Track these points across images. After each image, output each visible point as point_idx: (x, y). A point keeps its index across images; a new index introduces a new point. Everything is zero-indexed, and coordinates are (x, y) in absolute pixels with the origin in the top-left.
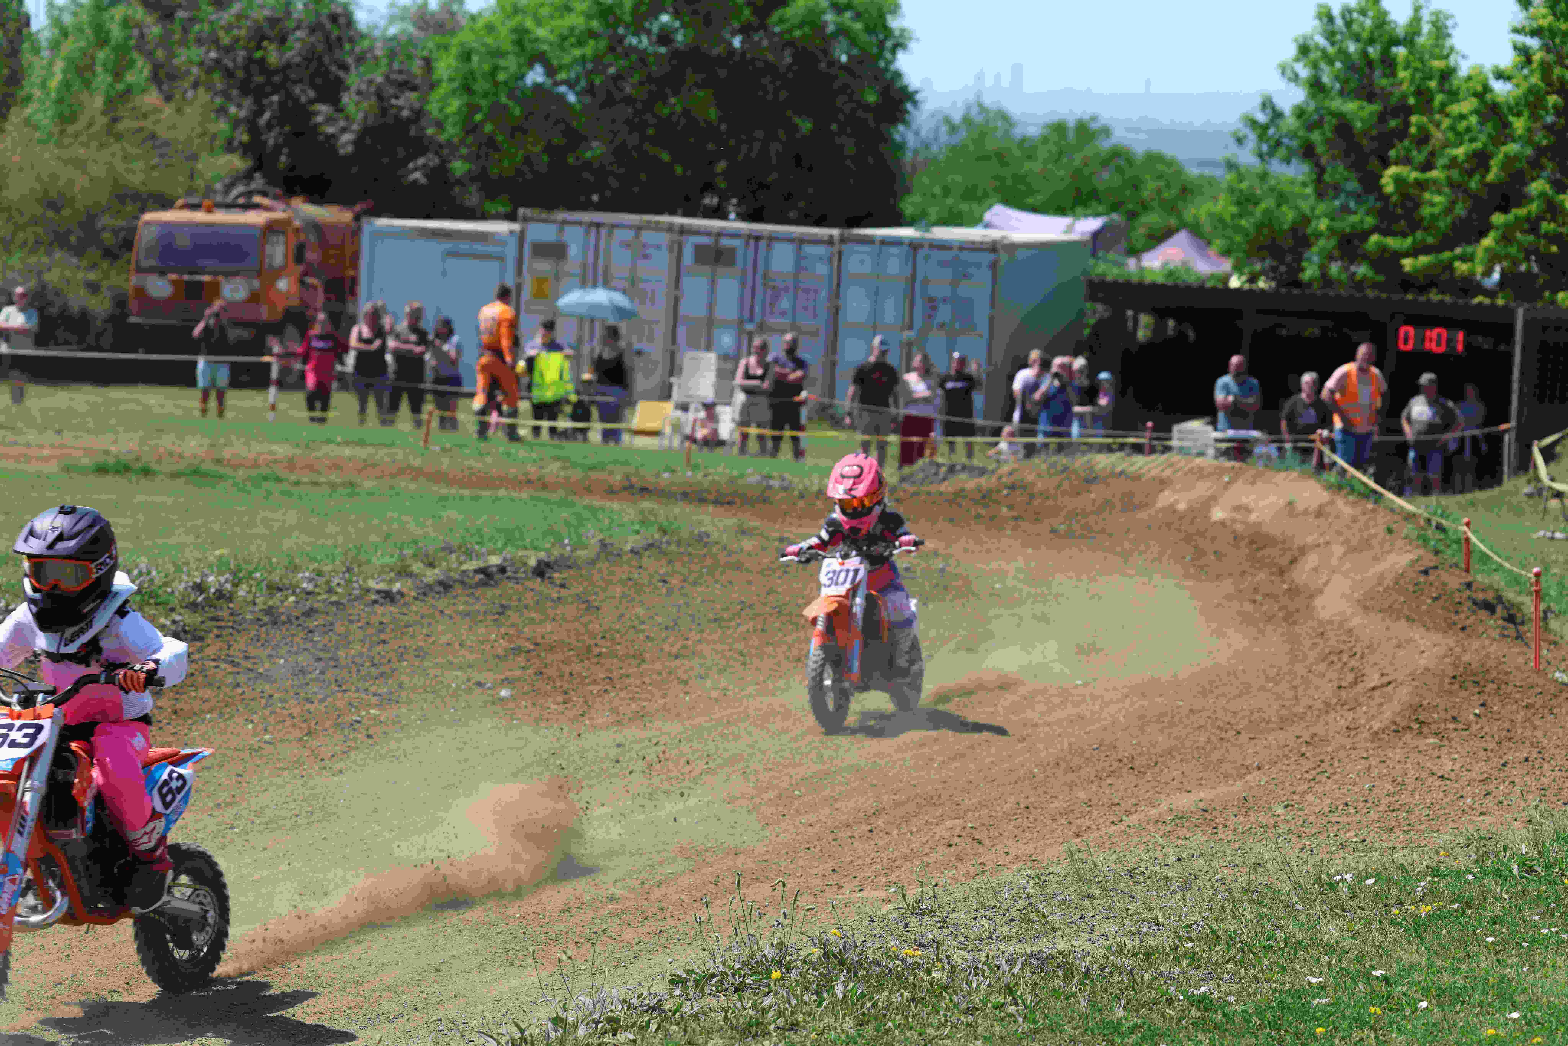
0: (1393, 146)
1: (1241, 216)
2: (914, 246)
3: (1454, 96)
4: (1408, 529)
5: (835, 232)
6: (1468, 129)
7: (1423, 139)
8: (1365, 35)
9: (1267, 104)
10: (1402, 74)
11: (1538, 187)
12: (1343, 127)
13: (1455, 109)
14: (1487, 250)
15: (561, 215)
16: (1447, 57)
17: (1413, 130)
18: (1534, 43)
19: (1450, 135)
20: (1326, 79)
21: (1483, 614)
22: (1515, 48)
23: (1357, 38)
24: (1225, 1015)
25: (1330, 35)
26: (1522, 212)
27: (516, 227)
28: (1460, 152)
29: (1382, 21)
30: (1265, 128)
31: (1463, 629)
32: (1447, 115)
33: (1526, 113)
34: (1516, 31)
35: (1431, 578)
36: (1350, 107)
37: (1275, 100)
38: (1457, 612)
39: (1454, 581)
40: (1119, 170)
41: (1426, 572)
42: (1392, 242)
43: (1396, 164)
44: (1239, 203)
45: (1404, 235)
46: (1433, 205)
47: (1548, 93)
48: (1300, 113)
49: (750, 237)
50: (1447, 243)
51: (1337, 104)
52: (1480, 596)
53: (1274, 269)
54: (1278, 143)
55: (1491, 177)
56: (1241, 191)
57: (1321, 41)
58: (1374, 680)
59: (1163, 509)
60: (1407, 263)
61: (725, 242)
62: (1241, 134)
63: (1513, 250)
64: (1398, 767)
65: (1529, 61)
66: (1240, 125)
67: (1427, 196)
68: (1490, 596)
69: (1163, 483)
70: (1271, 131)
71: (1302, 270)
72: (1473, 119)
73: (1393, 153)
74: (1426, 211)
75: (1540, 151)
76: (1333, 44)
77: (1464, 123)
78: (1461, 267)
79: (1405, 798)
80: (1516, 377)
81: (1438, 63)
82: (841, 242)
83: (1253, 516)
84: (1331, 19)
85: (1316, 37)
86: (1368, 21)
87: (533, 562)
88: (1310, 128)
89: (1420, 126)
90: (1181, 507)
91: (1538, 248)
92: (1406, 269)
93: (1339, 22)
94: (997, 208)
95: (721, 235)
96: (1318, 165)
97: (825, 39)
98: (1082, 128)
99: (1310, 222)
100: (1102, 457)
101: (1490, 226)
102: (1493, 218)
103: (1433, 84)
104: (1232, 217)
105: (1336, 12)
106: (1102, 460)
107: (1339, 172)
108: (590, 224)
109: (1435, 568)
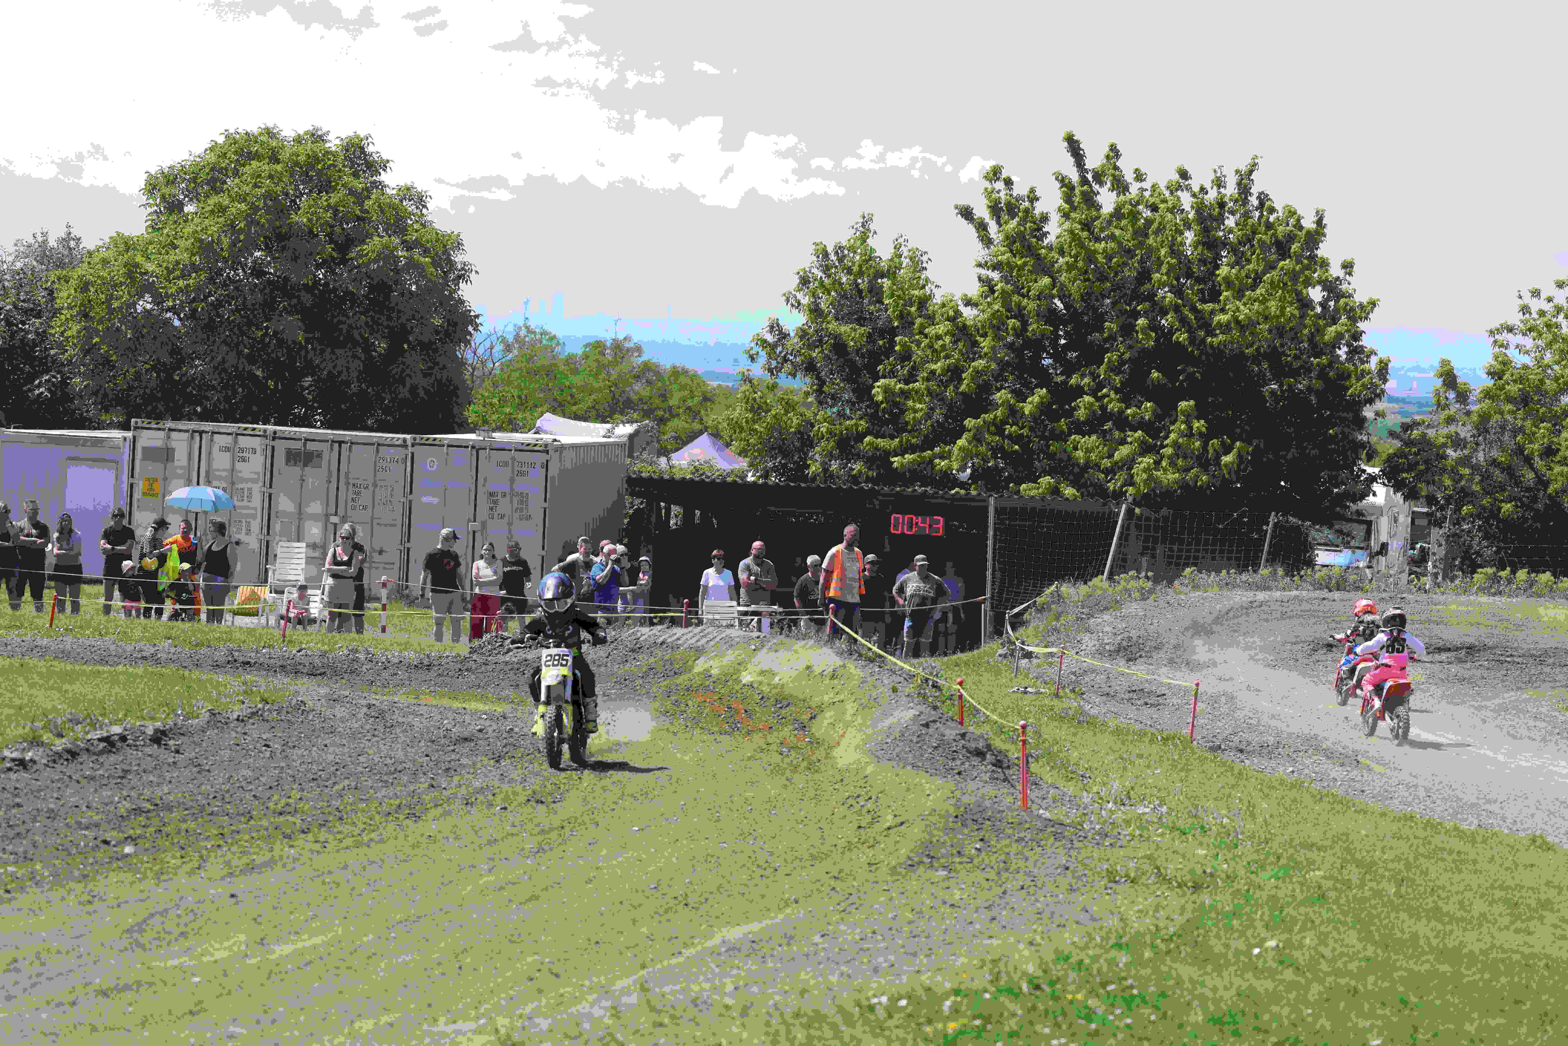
0: (881, 362)
1: (754, 422)
2: (477, 449)
3: (931, 319)
4: (910, 688)
5: (408, 437)
6: (943, 347)
7: (907, 355)
8: (855, 269)
9: (774, 327)
10: (886, 302)
11: (1001, 396)
12: (839, 347)
13: (932, 331)
14: (961, 449)
15: (168, 424)
16: (923, 287)
17: (897, 348)
18: (995, 275)
19: (929, 352)
20: (823, 306)
21: (975, 761)
22: (980, 279)
23: (849, 271)
25: (826, 269)
26: (988, 417)
27: (129, 435)
28: (937, 367)
29: (870, 257)
30: (773, 347)
31: (959, 773)
32: (926, 336)
33: (991, 334)
35: (931, 730)
36: (844, 329)
37: (781, 323)
38: (954, 759)
39: (951, 732)
40: (649, 382)
41: (927, 725)
42: (882, 443)
43: (884, 377)
44: (752, 410)
45: (892, 437)
46: (915, 411)
47: (1008, 318)
48: (803, 334)
49: (333, 442)
50: (928, 443)
51: (834, 326)
52: (973, 745)
53: (784, 466)
54: (785, 360)
55: (963, 388)
56: (754, 399)
57: (819, 274)
58: (889, 820)
59: (699, 674)
60: (896, 461)
61: (312, 447)
62: (753, 352)
63: (983, 449)
64: (915, 897)
65: (992, 291)
66: (753, 345)
67: (910, 403)
68: (981, 745)
69: (699, 651)
70: (779, 349)
71: (808, 467)
72: (948, 339)
73: (880, 367)
74: (909, 417)
75: (1004, 366)
76: (829, 276)
77: (940, 342)
78: (941, 464)
79: (923, 925)
80: (990, 556)
81: (916, 292)
82: (413, 446)
83: (777, 679)
84: (826, 255)
85: (815, 271)
86: (858, 257)
87: (150, 731)
88: (811, 347)
89: (903, 345)
90: (715, 672)
91: (1002, 447)
92: (895, 465)
93: (833, 257)
94: (548, 415)
95: (307, 440)
96: (818, 378)
97: (397, 271)
98: (617, 346)
99: (812, 426)
100: (645, 630)
101: (963, 430)
102: (966, 422)
103: (913, 309)
104: (747, 422)
105: (830, 249)
106: (645, 632)
107: (836, 384)
108: (194, 431)
109: (934, 721)
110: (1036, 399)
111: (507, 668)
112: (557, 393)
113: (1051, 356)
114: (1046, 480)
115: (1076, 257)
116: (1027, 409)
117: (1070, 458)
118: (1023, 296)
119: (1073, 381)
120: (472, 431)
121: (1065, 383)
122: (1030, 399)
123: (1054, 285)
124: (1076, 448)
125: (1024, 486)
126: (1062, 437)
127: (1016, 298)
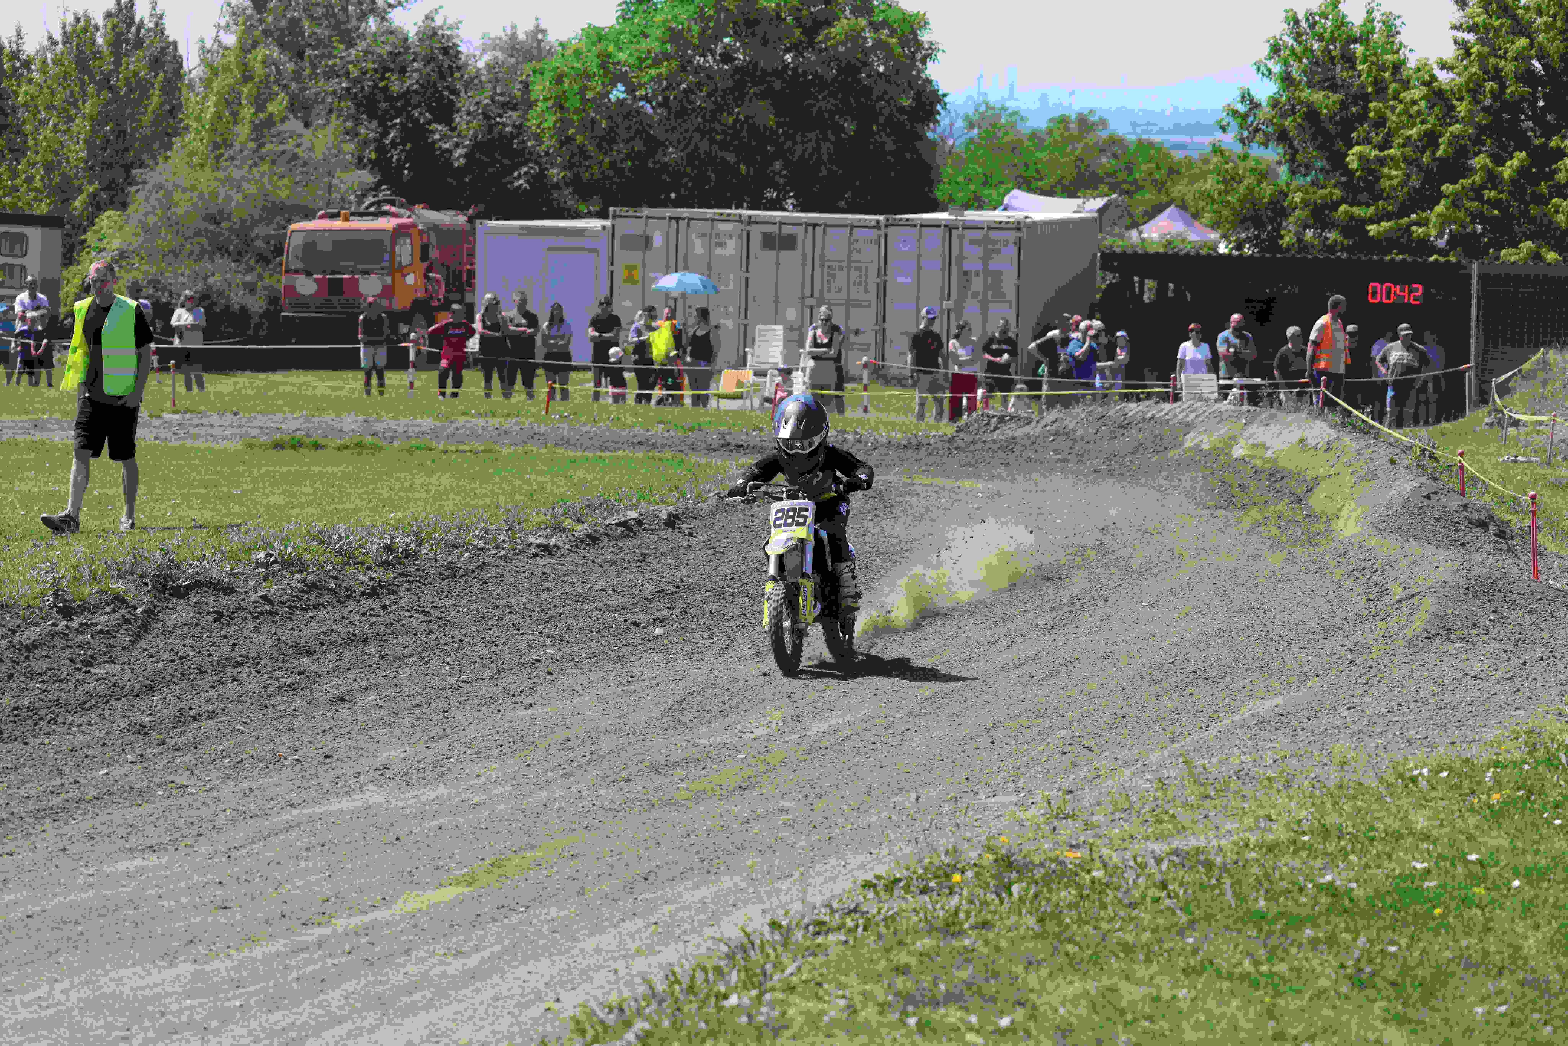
0: (1354, 129)
1: (1227, 192)
2: (950, 228)
3: (1406, 85)
4: (1407, 460)
5: (881, 218)
6: (1419, 113)
7: (1381, 122)
8: (1327, 35)
9: (1246, 96)
10: (1360, 68)
11: (1480, 161)
12: (1312, 115)
13: (1407, 96)
14: (1440, 215)
15: (646, 211)
16: (1397, 52)
17: (1371, 115)
18: (1471, 37)
19: (1404, 118)
20: (1295, 74)
21: (1479, 531)
22: (1455, 42)
23: (1321, 38)
24: (1351, 900)
25: (1298, 36)
26: (1466, 182)
27: (608, 223)
28: (1413, 132)
29: (1341, 23)
30: (1245, 117)
31: (1463, 544)
32: (1401, 102)
33: (1467, 97)
34: (1455, 27)
35: (1432, 502)
36: (1317, 97)
37: (1252, 93)
38: (1457, 531)
39: (1452, 503)
40: (1115, 156)
41: (1428, 497)
42: (1357, 211)
43: (1358, 144)
44: (1225, 181)
45: (1368, 205)
46: (1391, 178)
47: (1485, 80)
48: (1275, 103)
49: (807, 225)
50: (1404, 210)
51: (1306, 94)
52: (1476, 516)
53: (1257, 237)
54: (1257, 130)
55: (1439, 153)
56: (1227, 171)
57: (1290, 41)
58: (1398, 592)
59: (1190, 449)
60: (1372, 229)
61: (787, 230)
62: (1225, 123)
63: (1461, 214)
64: (1436, 669)
65: (1468, 53)
66: (1224, 115)
67: (1386, 170)
68: (1483, 515)
69: (1188, 427)
70: (1251, 119)
71: (1282, 238)
72: (1423, 104)
73: (1354, 135)
74: (1385, 183)
75: (1481, 129)
76: (1300, 43)
77: (1416, 108)
78: (1418, 231)
79: (1448, 697)
80: (1473, 324)
81: (1390, 57)
82: (886, 226)
83: (1269, 452)
84: (1297, 22)
85: (1285, 38)
86: (1329, 23)
87: (664, 515)
88: (1284, 116)
89: (1378, 111)
90: (1206, 447)
91: (1482, 213)
92: (1371, 234)
93: (1304, 24)
94: (1016, 192)
95: (781, 224)
96: (1291, 146)
97: (866, 52)
98: (1082, 121)
99: (1286, 195)
100: (1132, 405)
101: (1441, 195)
102: (1444, 188)
103: (1387, 75)
104: (1220, 194)
105: (1301, 16)
106: (1133, 408)
107: (1310, 152)
108: (671, 218)
109: (1436, 493)
110: (1515, 162)
111: (995, 447)
112: (1022, 170)
113: (1528, 118)
114: (1527, 246)
115: (1555, 16)
116: (1506, 172)
117: (1551, 222)
118: (1500, 57)
119: (1553, 144)
120: (944, 210)
121: (1545, 146)
122: (1509, 163)
123: (1532, 45)
124: (1557, 212)
125: (1503, 252)
126: (1543, 201)
127: (1492, 60)
